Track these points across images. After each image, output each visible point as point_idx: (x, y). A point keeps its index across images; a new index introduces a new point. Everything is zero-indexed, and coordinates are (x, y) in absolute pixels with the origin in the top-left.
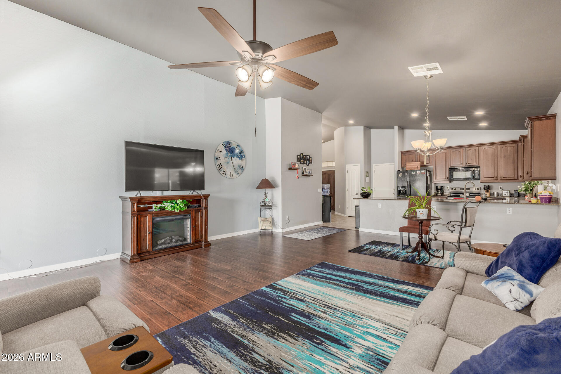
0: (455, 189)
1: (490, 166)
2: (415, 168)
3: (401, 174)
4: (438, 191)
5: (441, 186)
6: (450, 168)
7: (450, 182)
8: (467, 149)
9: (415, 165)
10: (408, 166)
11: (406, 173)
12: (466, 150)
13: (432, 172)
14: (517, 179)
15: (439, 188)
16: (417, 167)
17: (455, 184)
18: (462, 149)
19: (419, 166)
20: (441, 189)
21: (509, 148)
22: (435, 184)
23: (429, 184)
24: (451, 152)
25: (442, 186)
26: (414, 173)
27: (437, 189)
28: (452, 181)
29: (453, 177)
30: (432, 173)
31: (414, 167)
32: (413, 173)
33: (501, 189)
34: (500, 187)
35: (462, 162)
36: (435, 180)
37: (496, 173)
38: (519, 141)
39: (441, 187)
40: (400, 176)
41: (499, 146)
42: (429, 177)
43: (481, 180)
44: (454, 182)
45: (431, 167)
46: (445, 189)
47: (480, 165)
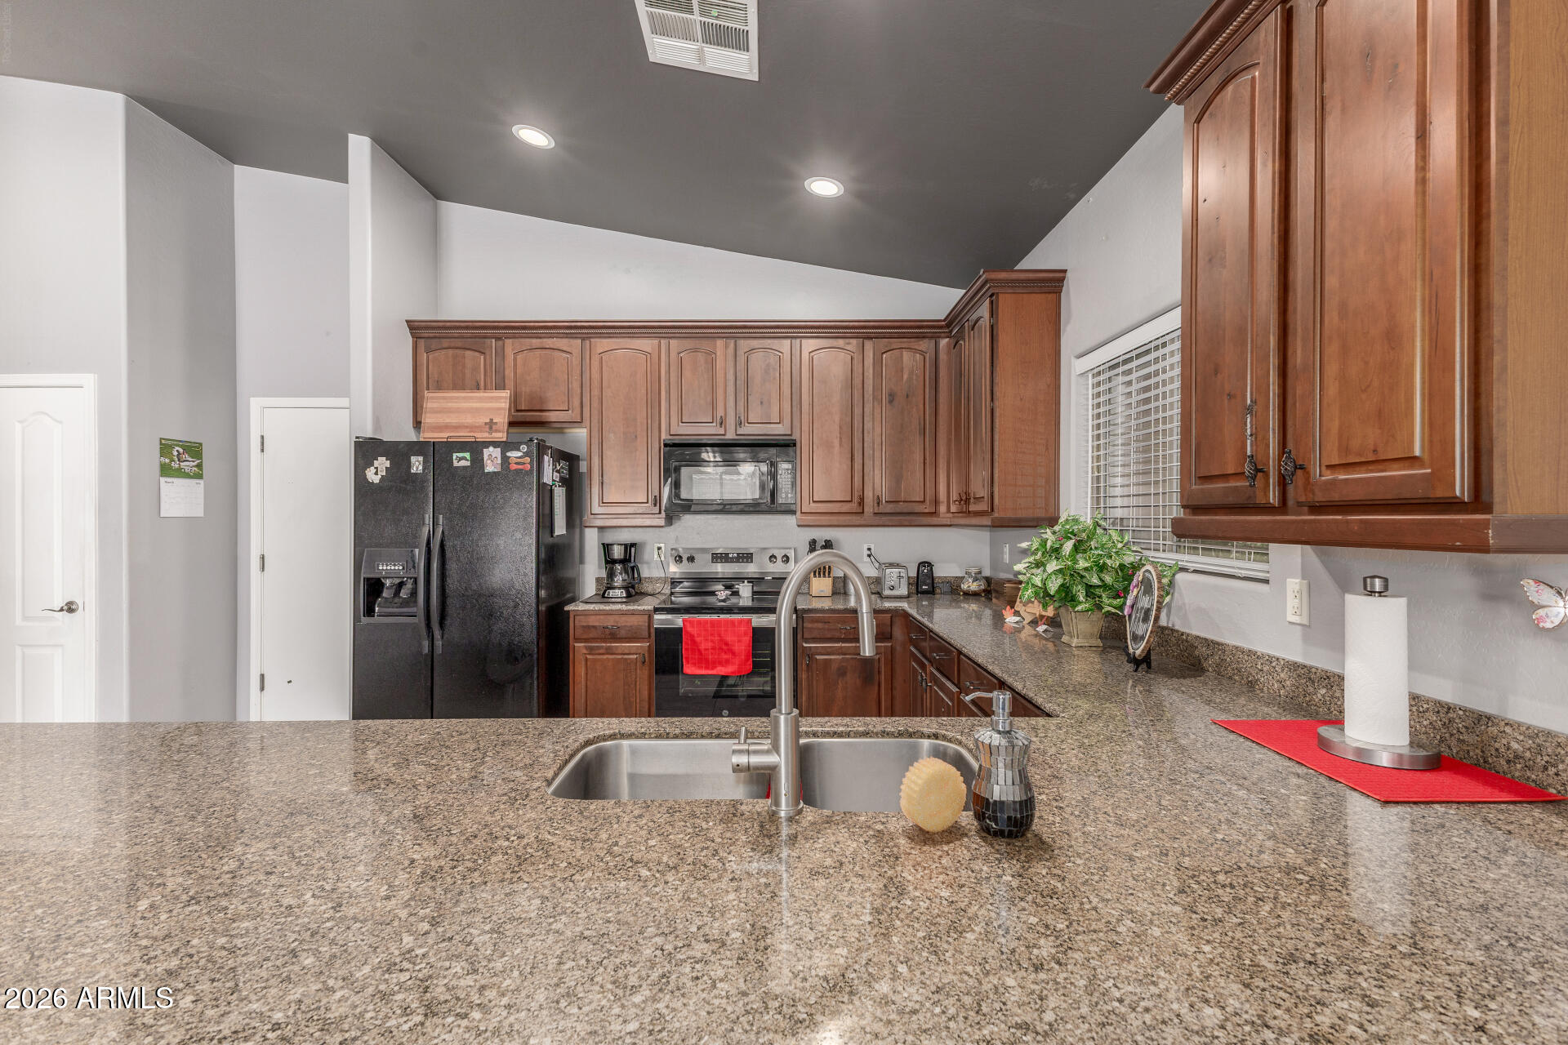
0: (691, 559)
1: (836, 443)
2: (472, 428)
3: (382, 463)
4: (611, 575)
5: (626, 546)
6: (666, 445)
7: (670, 520)
8: (744, 345)
9: (478, 410)
10: (435, 411)
11: (413, 459)
12: (741, 352)
13: (585, 463)
14: (934, 514)
15: (617, 553)
16: (491, 425)
17: (696, 531)
18: (720, 343)
19: (502, 420)
20: (625, 561)
21: (906, 355)
22: (601, 529)
23: (560, 529)
24: (673, 355)
25: (633, 545)
26: (463, 463)
27: (607, 562)
28: (679, 518)
29: (684, 495)
30: (583, 467)
31: (468, 420)
32: (460, 459)
33: (869, 556)
34: (866, 547)
35: (720, 413)
36: (596, 509)
37: (858, 479)
38: (941, 327)
39: (629, 547)
40: (376, 479)
41: (869, 345)
42: (560, 494)
43: (798, 513)
44: (688, 520)
45: (578, 438)
46: (646, 557)
47: (796, 436)
